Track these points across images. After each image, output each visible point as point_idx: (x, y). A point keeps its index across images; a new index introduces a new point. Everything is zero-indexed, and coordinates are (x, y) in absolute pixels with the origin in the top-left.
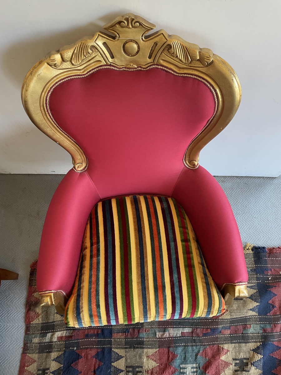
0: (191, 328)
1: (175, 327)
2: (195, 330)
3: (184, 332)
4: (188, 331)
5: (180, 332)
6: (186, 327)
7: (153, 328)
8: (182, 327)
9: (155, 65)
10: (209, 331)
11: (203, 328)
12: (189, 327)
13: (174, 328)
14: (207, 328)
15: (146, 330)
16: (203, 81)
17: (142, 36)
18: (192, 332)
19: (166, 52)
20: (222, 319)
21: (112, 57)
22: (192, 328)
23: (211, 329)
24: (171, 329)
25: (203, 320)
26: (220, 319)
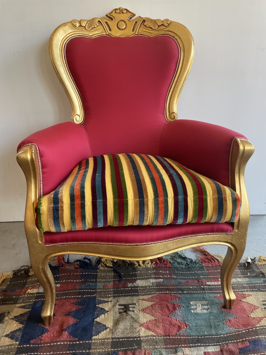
0: (217, 345)
1: (193, 347)
2: (225, 346)
3: (208, 352)
4: (214, 351)
5: (202, 352)
6: (209, 346)
7: (157, 348)
8: (204, 346)
9: (136, 35)
10: (247, 344)
11: (237, 343)
12: (214, 345)
13: (190, 347)
14: (243, 341)
15: (146, 353)
16: (167, 35)
17: (128, 18)
18: (221, 351)
19: (142, 26)
20: (261, 327)
21: (110, 30)
22: (220, 345)
23: (249, 341)
24: (187, 349)
25: (233, 333)
26: (259, 327)
